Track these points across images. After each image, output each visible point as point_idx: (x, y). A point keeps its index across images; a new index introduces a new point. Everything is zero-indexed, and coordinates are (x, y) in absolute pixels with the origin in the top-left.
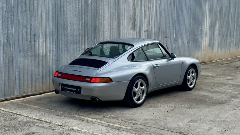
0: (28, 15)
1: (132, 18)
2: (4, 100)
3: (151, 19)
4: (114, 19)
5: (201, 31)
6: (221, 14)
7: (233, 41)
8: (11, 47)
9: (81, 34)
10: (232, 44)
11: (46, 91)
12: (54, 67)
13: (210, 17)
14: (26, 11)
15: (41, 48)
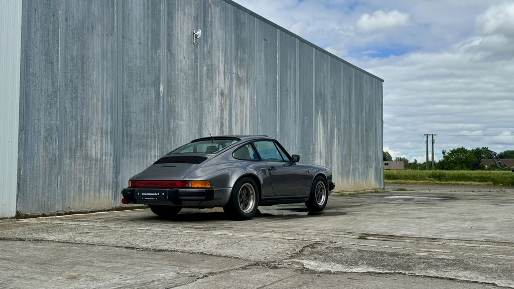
0: (79, 104)
1: (219, 122)
2: (41, 214)
4: (195, 120)
5: (314, 149)
6: (338, 130)
7: (359, 169)
8: (54, 143)
9: (149, 135)
10: (357, 172)
11: (100, 209)
12: (111, 176)
13: (325, 132)
14: (76, 97)
15: (94, 148)
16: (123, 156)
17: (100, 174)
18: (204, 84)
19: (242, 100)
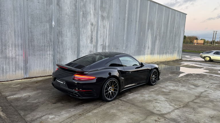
1: (90, 37)
3: (105, 38)
4: (75, 37)
5: (145, 45)
6: (159, 36)
7: (169, 51)
9: (46, 45)
11: (16, 79)
15: (11, 53)
16: (29, 55)
17: (15, 64)
18: (81, 20)
19: (104, 27)
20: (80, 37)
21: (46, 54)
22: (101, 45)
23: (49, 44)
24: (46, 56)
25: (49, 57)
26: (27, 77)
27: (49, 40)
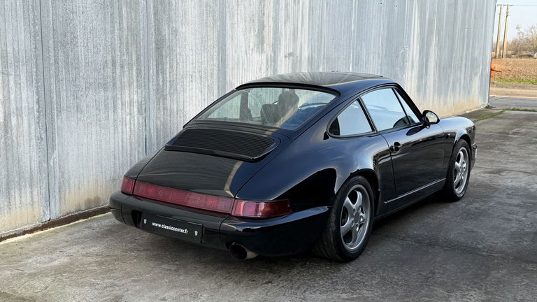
1: (256, 22)
3: (300, 25)
4: (212, 21)
5: (404, 55)
6: (440, 19)
9: (118, 59)
10: (458, 84)
12: (35, 158)
20: (228, 22)
21: (119, 102)
22: (290, 55)
23: (128, 53)
24: (119, 111)
25: (128, 117)
26: (54, 217)
27: (129, 37)
